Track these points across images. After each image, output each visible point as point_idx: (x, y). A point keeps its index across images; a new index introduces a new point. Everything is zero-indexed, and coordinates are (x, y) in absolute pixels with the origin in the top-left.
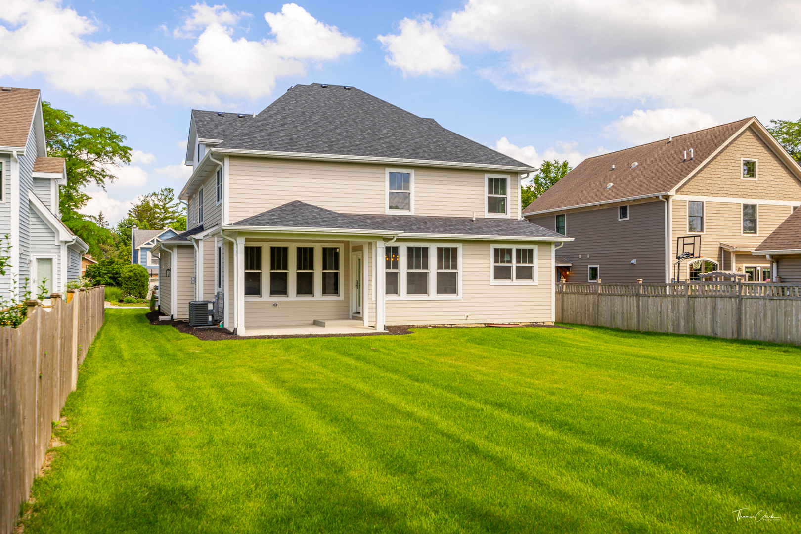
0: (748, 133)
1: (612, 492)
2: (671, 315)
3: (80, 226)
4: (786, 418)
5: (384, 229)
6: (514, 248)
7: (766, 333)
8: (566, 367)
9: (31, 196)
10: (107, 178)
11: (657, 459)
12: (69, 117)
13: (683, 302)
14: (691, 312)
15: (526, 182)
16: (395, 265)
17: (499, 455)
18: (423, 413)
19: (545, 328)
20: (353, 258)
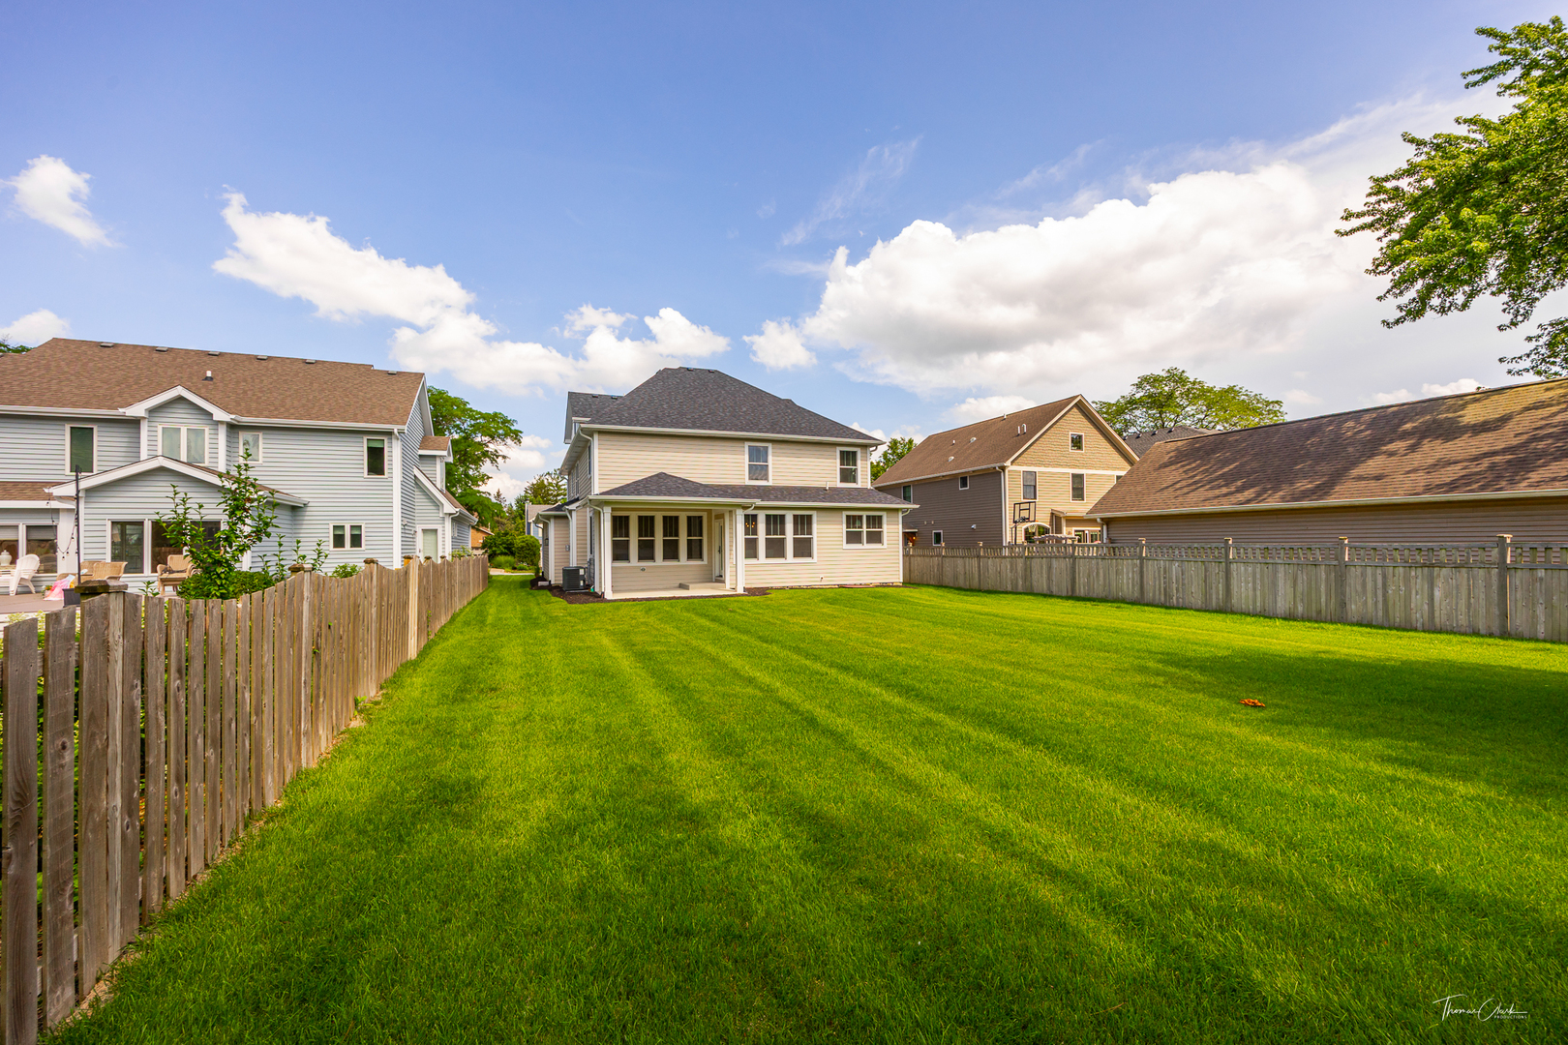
0: (1075, 410)
1: (966, 778)
2: (1009, 574)
3: (475, 501)
4: (1139, 679)
5: (743, 498)
6: (865, 514)
7: (1099, 590)
8: (914, 626)
9: (416, 472)
10: (500, 458)
11: (1012, 731)
12: (465, 403)
13: (1020, 563)
14: (1028, 571)
15: (876, 456)
16: (755, 532)
17: (840, 729)
18: (764, 678)
19: (894, 589)
20: (716, 525)
